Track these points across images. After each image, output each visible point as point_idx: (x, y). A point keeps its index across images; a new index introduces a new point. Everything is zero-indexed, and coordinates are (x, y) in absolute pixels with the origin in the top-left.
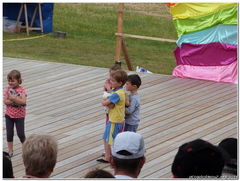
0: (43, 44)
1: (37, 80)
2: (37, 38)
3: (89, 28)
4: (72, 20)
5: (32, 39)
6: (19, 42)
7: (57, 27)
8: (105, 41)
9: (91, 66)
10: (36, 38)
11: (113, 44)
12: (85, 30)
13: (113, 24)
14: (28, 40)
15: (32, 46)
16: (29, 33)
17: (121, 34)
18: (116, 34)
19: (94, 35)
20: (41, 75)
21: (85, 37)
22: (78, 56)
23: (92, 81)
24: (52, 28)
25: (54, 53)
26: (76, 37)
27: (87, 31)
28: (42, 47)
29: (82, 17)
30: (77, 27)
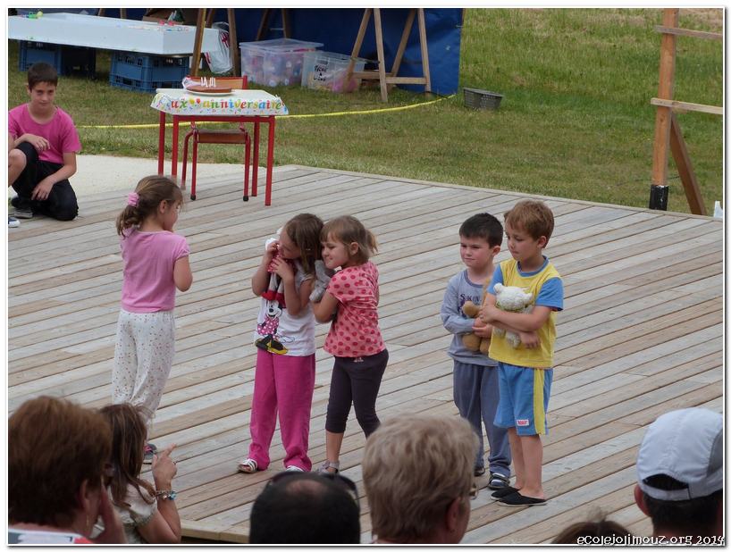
0: (432, 128)
1: (413, 239)
2: (413, 109)
3: (569, 81)
4: (518, 55)
5: (396, 111)
6: (357, 120)
7: (474, 78)
8: (618, 122)
9: (575, 198)
10: (410, 110)
11: (642, 130)
12: (559, 88)
13: (644, 69)
14: (383, 115)
15: (397, 135)
16: (386, 94)
17: (668, 103)
18: (655, 101)
19: (586, 101)
20: (425, 223)
21: (559, 107)
22: (538, 166)
23: (579, 245)
24: (457, 80)
25: (463, 154)
26: (530, 106)
27: (564, 88)
28: (427, 136)
29: (551, 47)
30: (535, 77)
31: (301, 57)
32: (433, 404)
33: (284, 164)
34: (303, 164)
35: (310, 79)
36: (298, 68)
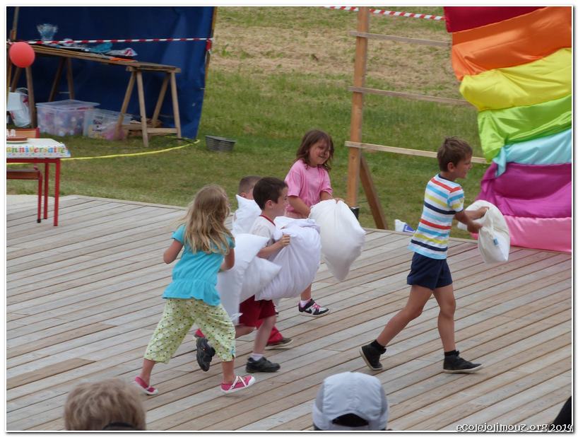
0: (181, 166)
2: (167, 152)
3: (287, 130)
4: (248, 111)
5: (155, 154)
6: (125, 160)
10: (165, 153)
11: (341, 166)
12: (279, 135)
14: (144, 157)
15: (155, 171)
16: (147, 141)
17: (358, 145)
18: (348, 144)
21: (278, 149)
27: (283, 135)
28: (178, 172)
29: (274, 104)
30: (261, 127)
31: (82, 114)
32: (180, 374)
33: (68, 194)
34: (82, 194)
35: (89, 130)
36: (80, 122)
